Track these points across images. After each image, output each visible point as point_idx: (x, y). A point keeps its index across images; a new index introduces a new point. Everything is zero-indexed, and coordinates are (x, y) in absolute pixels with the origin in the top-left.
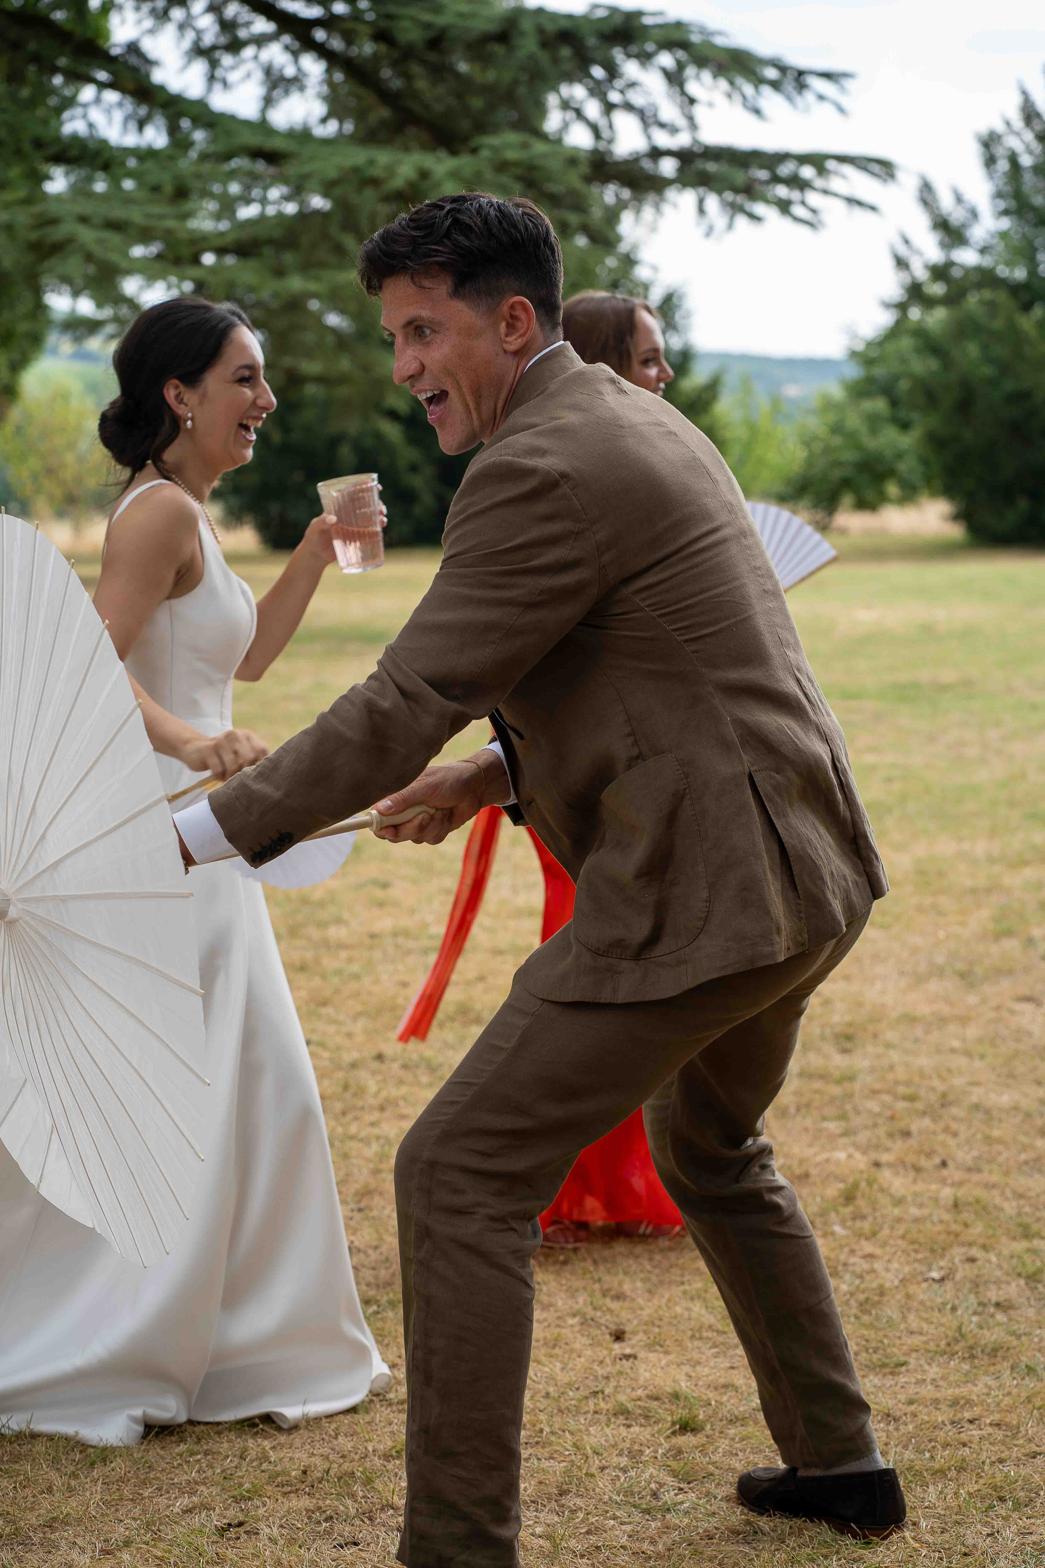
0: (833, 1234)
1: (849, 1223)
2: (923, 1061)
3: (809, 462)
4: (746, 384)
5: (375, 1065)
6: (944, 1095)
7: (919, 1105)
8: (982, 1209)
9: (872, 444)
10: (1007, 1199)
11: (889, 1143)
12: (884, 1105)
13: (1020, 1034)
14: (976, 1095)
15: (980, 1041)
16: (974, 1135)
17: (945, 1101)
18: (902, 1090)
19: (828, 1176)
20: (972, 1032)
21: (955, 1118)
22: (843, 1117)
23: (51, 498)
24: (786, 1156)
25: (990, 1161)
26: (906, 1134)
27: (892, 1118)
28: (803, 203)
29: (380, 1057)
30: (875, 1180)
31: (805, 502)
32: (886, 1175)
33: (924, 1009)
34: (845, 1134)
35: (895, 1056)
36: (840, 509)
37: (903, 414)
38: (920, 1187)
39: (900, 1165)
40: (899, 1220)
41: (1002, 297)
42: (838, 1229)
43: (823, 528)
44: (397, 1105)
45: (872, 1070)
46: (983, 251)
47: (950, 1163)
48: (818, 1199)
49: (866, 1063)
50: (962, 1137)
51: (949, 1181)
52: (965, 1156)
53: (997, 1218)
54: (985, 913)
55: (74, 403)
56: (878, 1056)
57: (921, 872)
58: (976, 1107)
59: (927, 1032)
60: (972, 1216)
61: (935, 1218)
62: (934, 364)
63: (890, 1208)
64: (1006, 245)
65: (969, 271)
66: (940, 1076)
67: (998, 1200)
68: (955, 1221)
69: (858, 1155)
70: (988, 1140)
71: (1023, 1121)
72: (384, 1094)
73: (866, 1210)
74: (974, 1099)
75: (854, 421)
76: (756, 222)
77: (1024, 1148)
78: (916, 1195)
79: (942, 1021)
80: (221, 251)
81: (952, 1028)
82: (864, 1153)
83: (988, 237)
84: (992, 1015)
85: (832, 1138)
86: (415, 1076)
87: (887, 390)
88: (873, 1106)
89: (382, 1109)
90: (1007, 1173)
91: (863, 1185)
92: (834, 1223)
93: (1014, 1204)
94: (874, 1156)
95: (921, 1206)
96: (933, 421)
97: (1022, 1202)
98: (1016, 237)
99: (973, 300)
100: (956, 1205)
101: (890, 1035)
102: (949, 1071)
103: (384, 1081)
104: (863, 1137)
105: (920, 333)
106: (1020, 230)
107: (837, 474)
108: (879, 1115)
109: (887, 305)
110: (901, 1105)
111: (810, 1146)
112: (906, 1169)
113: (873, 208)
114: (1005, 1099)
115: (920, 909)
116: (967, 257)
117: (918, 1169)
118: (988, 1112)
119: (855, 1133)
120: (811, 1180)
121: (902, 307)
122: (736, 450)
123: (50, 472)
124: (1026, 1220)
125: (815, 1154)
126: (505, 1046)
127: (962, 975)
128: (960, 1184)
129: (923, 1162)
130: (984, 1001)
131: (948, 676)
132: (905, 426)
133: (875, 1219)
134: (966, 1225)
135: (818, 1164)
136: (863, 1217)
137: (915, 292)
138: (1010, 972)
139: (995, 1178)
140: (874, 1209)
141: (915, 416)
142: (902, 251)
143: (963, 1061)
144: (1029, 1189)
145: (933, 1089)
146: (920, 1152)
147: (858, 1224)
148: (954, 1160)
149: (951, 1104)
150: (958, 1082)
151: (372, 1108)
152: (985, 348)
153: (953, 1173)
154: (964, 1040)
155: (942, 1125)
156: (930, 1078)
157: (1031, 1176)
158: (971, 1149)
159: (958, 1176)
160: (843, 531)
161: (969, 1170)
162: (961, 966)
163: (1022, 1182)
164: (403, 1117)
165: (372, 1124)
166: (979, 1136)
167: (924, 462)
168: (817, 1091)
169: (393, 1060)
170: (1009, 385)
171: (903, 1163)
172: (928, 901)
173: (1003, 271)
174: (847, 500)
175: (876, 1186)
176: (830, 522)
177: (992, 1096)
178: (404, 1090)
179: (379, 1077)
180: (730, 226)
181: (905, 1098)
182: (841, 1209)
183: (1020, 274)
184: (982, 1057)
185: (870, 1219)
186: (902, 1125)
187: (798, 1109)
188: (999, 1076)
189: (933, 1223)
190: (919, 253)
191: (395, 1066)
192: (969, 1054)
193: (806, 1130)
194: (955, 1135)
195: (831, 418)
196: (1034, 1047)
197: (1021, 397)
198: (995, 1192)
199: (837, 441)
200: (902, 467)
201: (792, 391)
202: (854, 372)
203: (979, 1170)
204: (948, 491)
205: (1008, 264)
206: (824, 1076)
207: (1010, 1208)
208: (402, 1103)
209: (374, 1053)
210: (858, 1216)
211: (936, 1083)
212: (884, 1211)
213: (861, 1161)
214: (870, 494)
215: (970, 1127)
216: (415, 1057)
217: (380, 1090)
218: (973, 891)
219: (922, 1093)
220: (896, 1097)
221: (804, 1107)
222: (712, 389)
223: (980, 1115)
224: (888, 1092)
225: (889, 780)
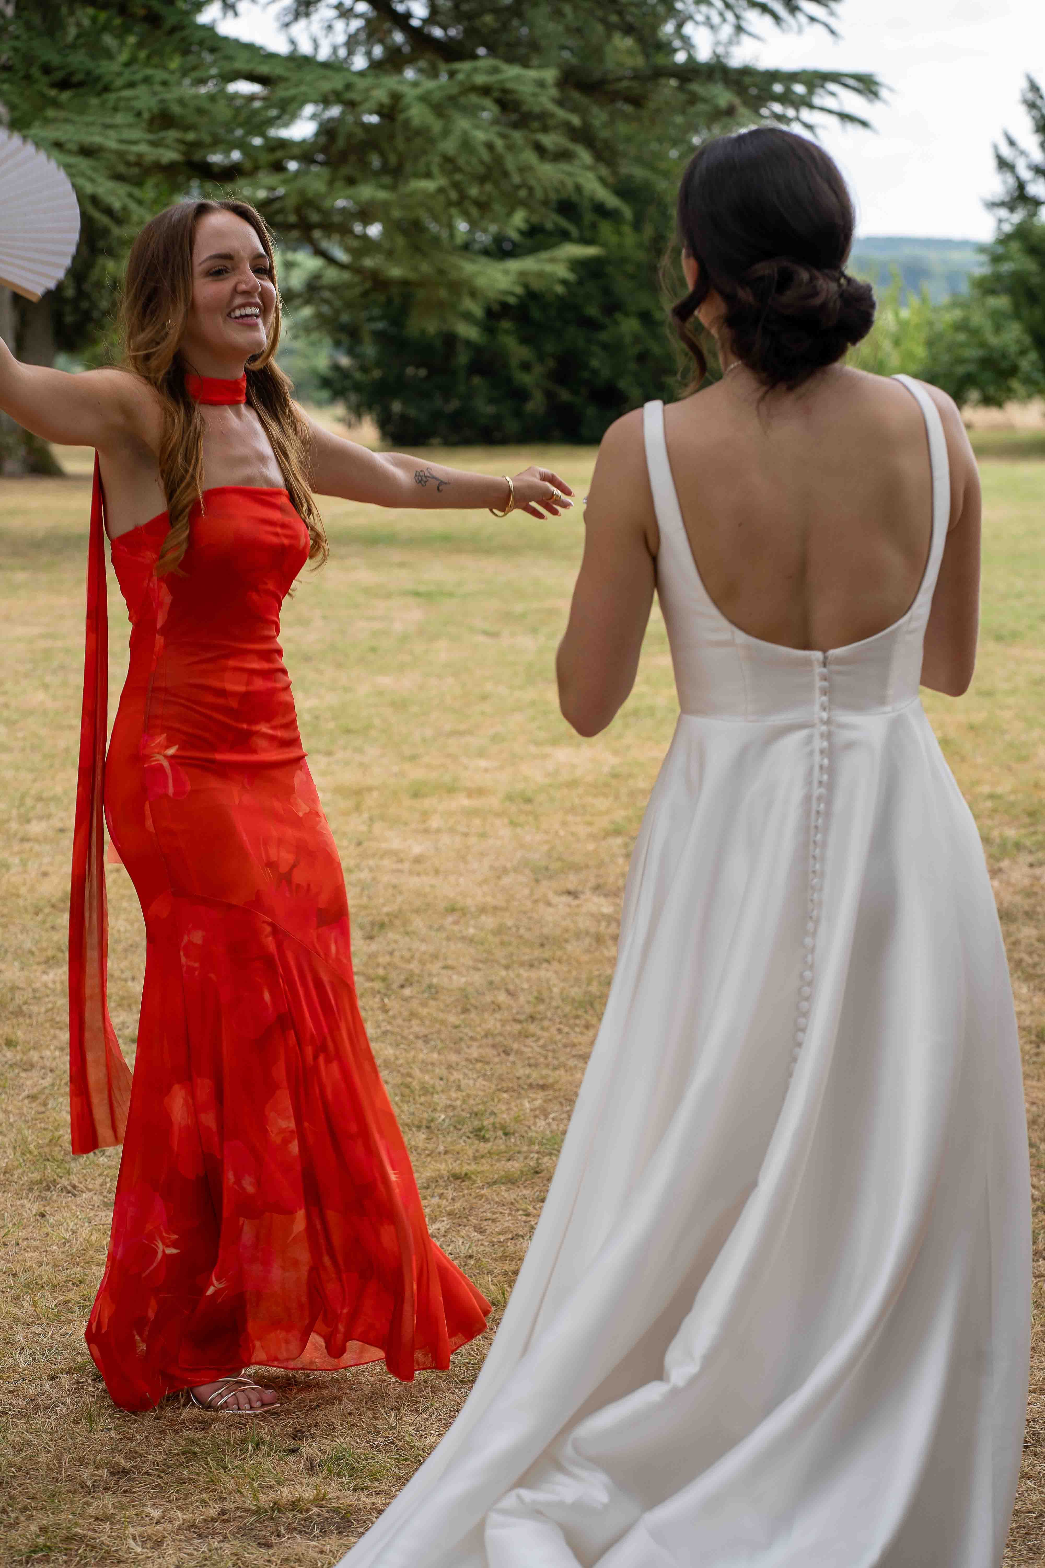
3: (933, 361)
9: (996, 341)
28: (798, 119)
75: (978, 319)
87: (1012, 287)
113: (864, 124)
137: (1018, 191)
142: (1006, 152)
174: (974, 395)
190: (1023, 153)
195: (958, 314)
199: (962, 337)
200: (1024, 366)
214: (996, 391)
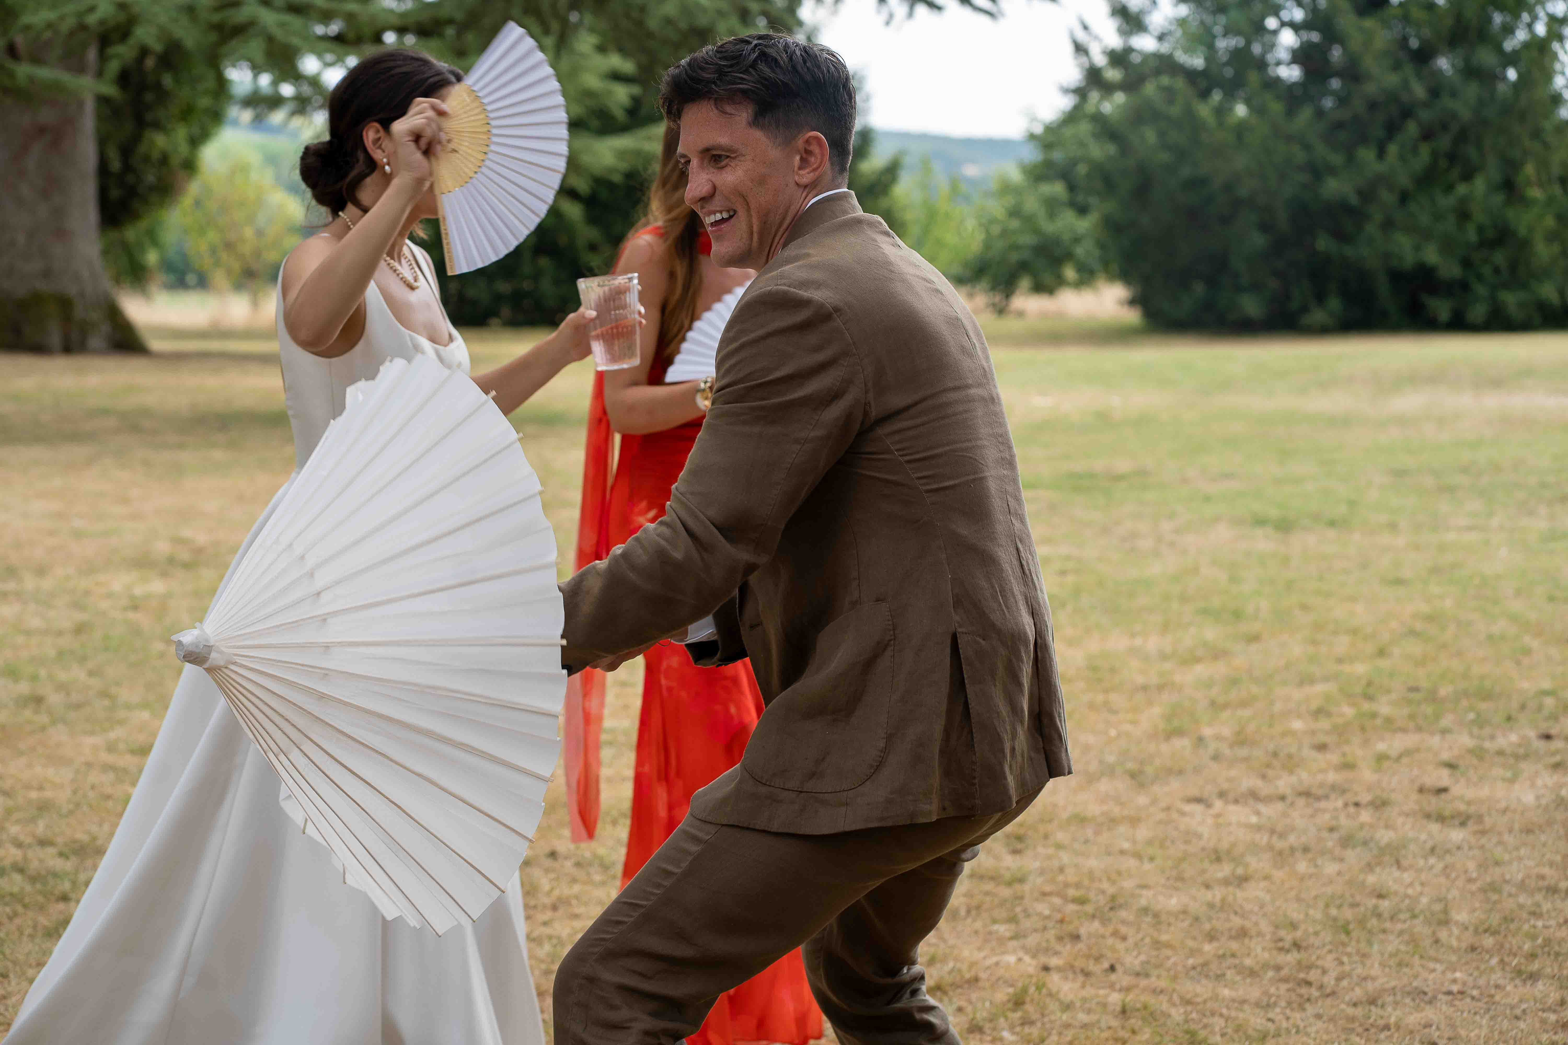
0: (1001, 1039)
1: (1018, 1029)
2: (1093, 863)
3: (987, 245)
4: (926, 165)
5: (548, 863)
6: (1113, 898)
7: (1089, 908)
8: (1150, 1015)
9: (1050, 227)
10: (1174, 1005)
11: (1058, 947)
12: (1054, 909)
13: (1190, 836)
14: (1145, 898)
15: (1150, 842)
16: (1142, 939)
17: (1114, 904)
18: (1072, 892)
19: (999, 979)
20: (1143, 833)
21: (1123, 922)
22: (1012, 919)
23: (229, 272)
24: (956, 959)
25: (1158, 966)
26: (1076, 937)
27: (1062, 921)
29: (553, 855)
30: (1044, 985)
31: (984, 284)
32: (1055, 980)
33: (1094, 809)
34: (1015, 937)
35: (1065, 857)
36: (1018, 292)
37: (1080, 198)
38: (1089, 992)
39: (1069, 969)
40: (1067, 1026)
41: (1180, 83)
42: (1006, 1034)
43: (1001, 311)
44: (570, 904)
45: (1042, 872)
46: (1161, 38)
47: (1118, 967)
48: (987, 1004)
49: (1037, 864)
50: (1131, 941)
51: (1118, 987)
52: (1133, 961)
53: (1164, 1024)
54: (1157, 710)
55: (254, 176)
56: (1049, 858)
57: (1095, 669)
58: (1145, 910)
59: (1097, 833)
60: (1140, 1023)
61: (1103, 1024)
62: (1111, 149)
63: (1059, 1014)
64: (1184, 33)
65: (1148, 57)
66: (1109, 879)
67: (1165, 1006)
68: (1123, 1028)
69: (1027, 959)
70: (1157, 944)
71: (1191, 925)
72: (556, 893)
73: (1035, 1016)
74: (1143, 902)
75: (1032, 204)
76: (936, 11)
77: (1192, 953)
78: (1084, 1000)
79: (1112, 822)
80: (401, 30)
81: (1122, 829)
82: (1034, 956)
83: (1166, 24)
84: (1162, 816)
85: (1002, 941)
86: (588, 874)
87: (1065, 174)
88: (1043, 908)
89: (555, 908)
90: (1175, 978)
91: (1032, 990)
92: (1003, 1029)
93: (1182, 1010)
94: (1043, 959)
95: (1089, 1011)
96: (1110, 206)
97: (1189, 1008)
98: (1194, 25)
99: (1150, 89)
100: (1124, 1011)
101: (1061, 836)
102: (1119, 873)
103: (557, 879)
104: (1032, 940)
105: (1098, 118)
106: (1198, 17)
107: (1014, 257)
108: (1048, 918)
109: (1066, 91)
110: (1072, 907)
111: (979, 949)
112: (1075, 973)
114: (1174, 903)
115: (1092, 706)
116: (1145, 43)
117: (1087, 974)
118: (1156, 915)
119: (1025, 937)
120: (980, 984)
121: (1081, 92)
122: (914, 230)
123: (229, 246)
124: (1193, 1026)
125: (985, 958)
126: (676, 870)
127: (1133, 775)
128: (1128, 990)
129: (1092, 967)
130: (1154, 802)
131: (1123, 465)
132: (1082, 210)
133: (1043, 1024)
134: (1134, 1032)
135: (988, 968)
136: (1032, 1023)
137: (1093, 76)
138: (1181, 772)
139: (1163, 984)
140: (1043, 1015)
141: (1093, 200)
142: (1081, 36)
143: (1132, 863)
144: (1197, 995)
145: (1103, 892)
146: (1088, 957)
147: (1027, 1030)
148: (1122, 964)
149: (1120, 906)
150: (1128, 884)
151: (545, 907)
152: (1162, 134)
153: (1121, 978)
154: (1134, 842)
155: (1110, 929)
156: (1100, 880)
157: (1199, 982)
158: (1139, 954)
159: (1126, 981)
160: (1021, 314)
161: (1138, 974)
162: (1130, 765)
163: (1188, 987)
164: (576, 916)
165: (545, 924)
166: (1147, 940)
167: (1102, 246)
168: (987, 893)
169: (566, 858)
170: (1186, 172)
171: (1072, 967)
172: (1100, 698)
173: (1181, 57)
174: (1025, 283)
175: (1044, 991)
176: (1007, 305)
177: (1161, 898)
178: (576, 888)
179: (552, 876)
180: (910, 14)
181: (1075, 900)
182: (1010, 1015)
183: (1197, 62)
184: (1152, 859)
185: (1039, 1024)
186: (1070, 928)
187: (969, 912)
188: (1168, 879)
189: (1102, 1030)
190: (1097, 38)
191: (568, 864)
192: (1138, 856)
193: (976, 932)
194: (1124, 938)
195: (1010, 200)
196: (1203, 849)
197: (1196, 183)
198: (1163, 998)
199: (1015, 224)
200: (1079, 251)
201: (971, 171)
202: (1032, 155)
203: (1147, 975)
204: (1124, 276)
205: (1187, 50)
206: (995, 878)
207: (1177, 1014)
208: (574, 902)
209: (547, 850)
210: (1026, 1022)
211: (1105, 885)
212: (1053, 1018)
213: (1030, 965)
214: (1047, 278)
215: (1138, 930)
216: (588, 854)
217: (552, 889)
218: (1145, 688)
219: (1092, 895)
220: (1066, 900)
221: (975, 910)
222: (892, 171)
223: (1148, 919)
224: (1058, 894)
225: (1063, 573)
